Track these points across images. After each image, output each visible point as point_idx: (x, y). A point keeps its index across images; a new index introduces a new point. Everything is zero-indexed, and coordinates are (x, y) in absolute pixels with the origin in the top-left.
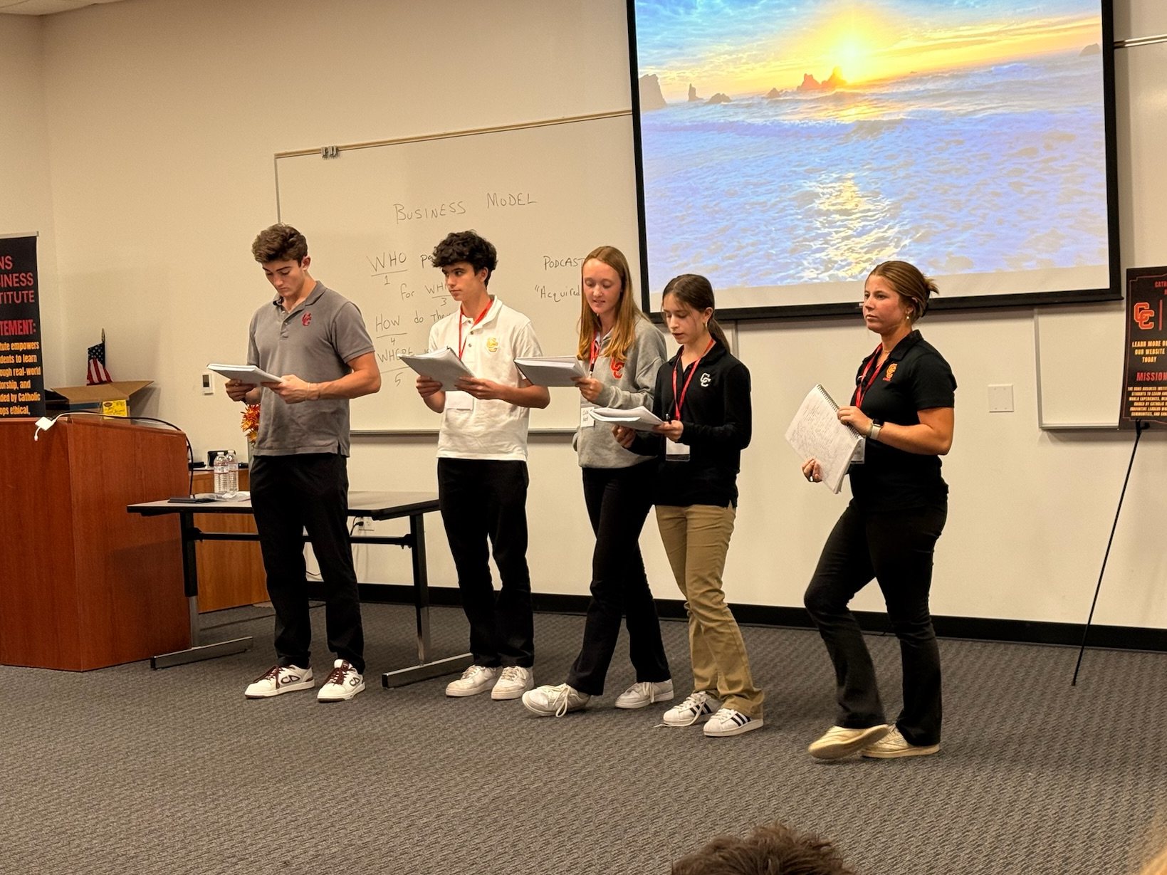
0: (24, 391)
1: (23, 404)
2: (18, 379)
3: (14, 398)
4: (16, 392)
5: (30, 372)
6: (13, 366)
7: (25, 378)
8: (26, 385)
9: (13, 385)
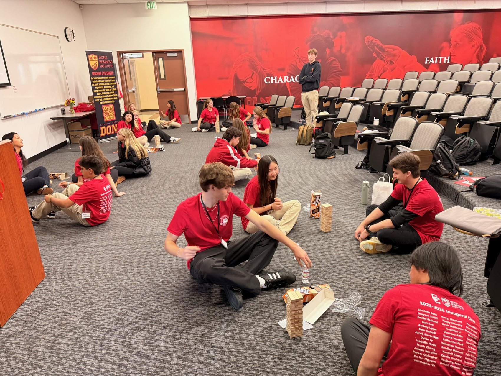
0: (113, 88)
1: (113, 91)
2: (111, 85)
3: (110, 90)
4: (111, 88)
5: (114, 83)
6: (110, 82)
7: (113, 85)
8: (113, 87)
9: (110, 87)
